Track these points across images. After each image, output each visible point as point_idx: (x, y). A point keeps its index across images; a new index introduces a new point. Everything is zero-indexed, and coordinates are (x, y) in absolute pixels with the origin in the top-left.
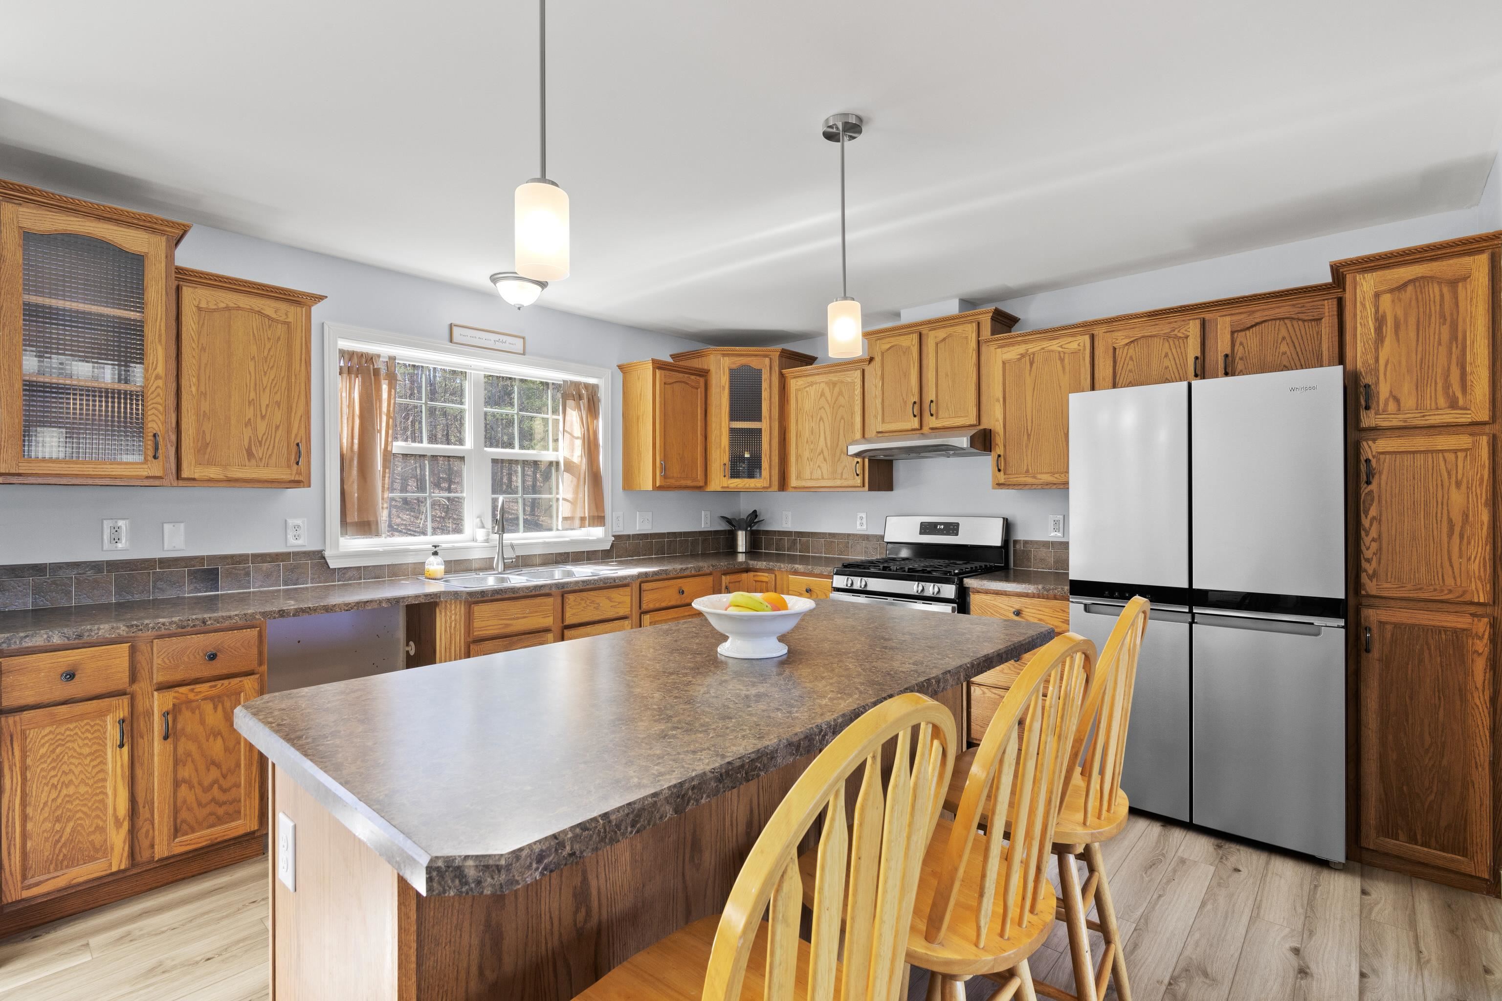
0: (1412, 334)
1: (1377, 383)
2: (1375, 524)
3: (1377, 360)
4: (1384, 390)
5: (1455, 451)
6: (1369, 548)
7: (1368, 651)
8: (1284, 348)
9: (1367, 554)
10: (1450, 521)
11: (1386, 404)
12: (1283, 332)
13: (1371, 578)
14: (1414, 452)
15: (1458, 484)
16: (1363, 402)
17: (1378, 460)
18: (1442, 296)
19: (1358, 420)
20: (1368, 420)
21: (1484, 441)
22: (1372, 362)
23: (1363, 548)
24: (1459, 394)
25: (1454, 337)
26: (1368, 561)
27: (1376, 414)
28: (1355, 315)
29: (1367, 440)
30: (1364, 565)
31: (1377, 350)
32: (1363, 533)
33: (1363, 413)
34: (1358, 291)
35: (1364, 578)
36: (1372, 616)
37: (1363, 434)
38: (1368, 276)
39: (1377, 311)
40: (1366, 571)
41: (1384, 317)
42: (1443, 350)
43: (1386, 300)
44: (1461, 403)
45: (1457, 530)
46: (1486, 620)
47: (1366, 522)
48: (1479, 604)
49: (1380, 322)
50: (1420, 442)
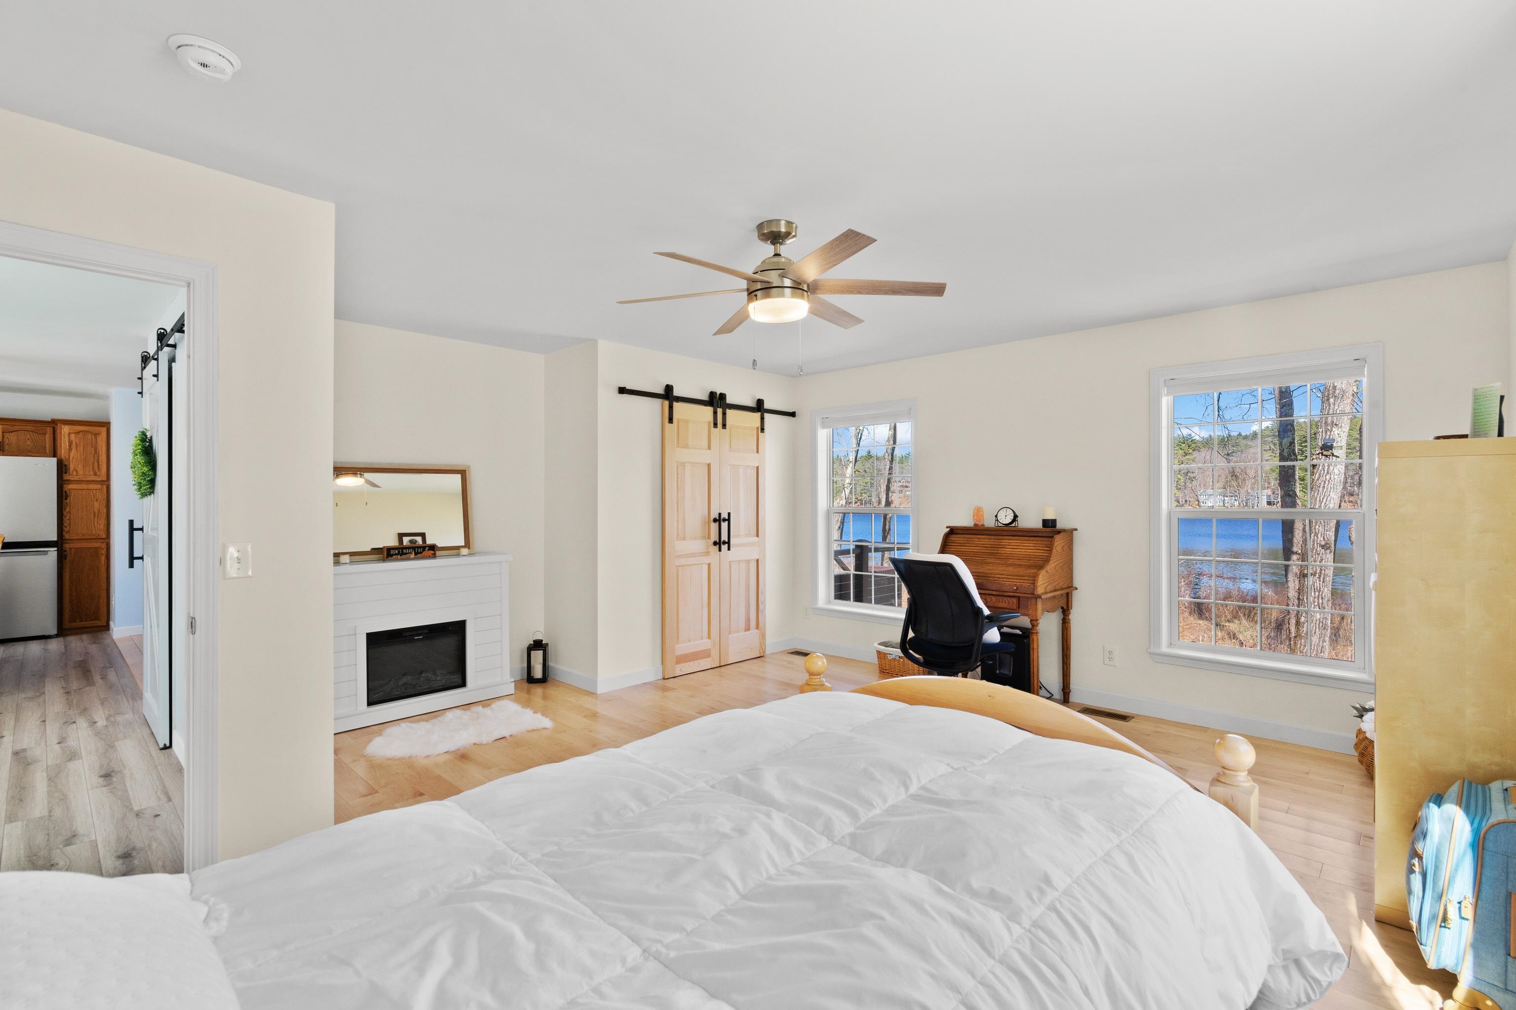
0: (82, 449)
1: (69, 465)
2: (68, 514)
3: (69, 457)
4: (72, 467)
5: (96, 490)
6: (66, 523)
7: (65, 559)
8: (29, 443)
9: (65, 524)
10: (94, 512)
11: (73, 472)
12: (28, 436)
13: (67, 533)
14: (83, 489)
15: (97, 500)
16: (64, 471)
17: (69, 492)
18: (92, 438)
19: (62, 477)
20: (66, 477)
21: (105, 486)
22: (68, 457)
23: (64, 522)
24: (97, 471)
25: (96, 452)
26: (66, 527)
27: (69, 475)
28: (61, 439)
29: (65, 484)
30: (64, 528)
31: (69, 453)
32: (64, 517)
33: (64, 475)
34: (62, 431)
35: (64, 533)
36: (67, 546)
37: (64, 482)
38: (66, 426)
39: (69, 440)
40: (64, 530)
41: (72, 441)
42: (92, 456)
43: (73, 436)
44: (98, 474)
45: (96, 516)
46: (105, 543)
47: (65, 513)
48: (103, 539)
49: (70, 443)
50: (84, 486)
